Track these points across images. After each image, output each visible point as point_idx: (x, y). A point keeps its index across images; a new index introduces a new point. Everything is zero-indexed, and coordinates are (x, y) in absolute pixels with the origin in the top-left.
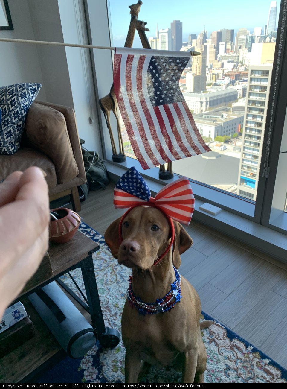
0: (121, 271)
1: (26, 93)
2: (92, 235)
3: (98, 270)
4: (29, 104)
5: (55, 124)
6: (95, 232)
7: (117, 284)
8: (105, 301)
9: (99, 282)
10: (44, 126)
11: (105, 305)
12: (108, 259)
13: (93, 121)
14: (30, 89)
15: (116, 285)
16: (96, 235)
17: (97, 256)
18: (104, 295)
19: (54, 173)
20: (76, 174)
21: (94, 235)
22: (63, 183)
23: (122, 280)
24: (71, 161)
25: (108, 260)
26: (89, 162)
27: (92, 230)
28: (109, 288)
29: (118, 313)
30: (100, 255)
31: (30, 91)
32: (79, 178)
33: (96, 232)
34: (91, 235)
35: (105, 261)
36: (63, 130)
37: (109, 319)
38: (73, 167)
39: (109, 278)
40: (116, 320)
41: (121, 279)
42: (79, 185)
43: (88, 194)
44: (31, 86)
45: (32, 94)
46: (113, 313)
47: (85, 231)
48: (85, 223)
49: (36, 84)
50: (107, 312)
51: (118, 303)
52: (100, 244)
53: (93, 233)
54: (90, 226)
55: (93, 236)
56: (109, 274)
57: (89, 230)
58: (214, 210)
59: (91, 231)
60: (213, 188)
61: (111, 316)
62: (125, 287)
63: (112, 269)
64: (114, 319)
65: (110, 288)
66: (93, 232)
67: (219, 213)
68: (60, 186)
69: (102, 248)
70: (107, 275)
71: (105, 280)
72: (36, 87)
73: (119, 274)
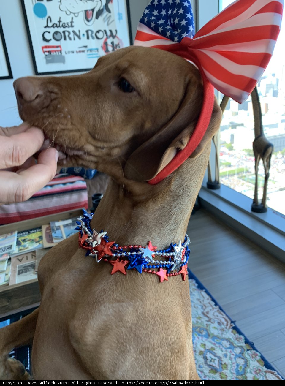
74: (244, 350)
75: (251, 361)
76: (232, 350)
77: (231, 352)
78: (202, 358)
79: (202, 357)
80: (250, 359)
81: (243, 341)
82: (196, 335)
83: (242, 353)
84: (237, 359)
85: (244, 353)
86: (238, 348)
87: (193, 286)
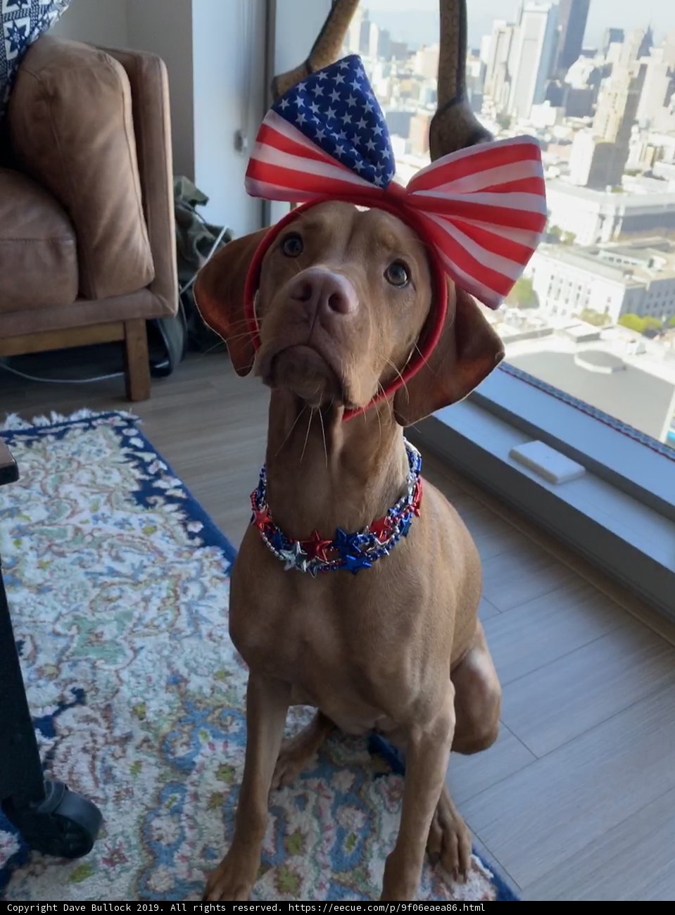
0: (201, 597)
2: (152, 472)
3: (126, 583)
4: (33, 29)
5: (91, 90)
6: (165, 468)
7: (170, 638)
8: (107, 687)
9: (116, 620)
10: (51, 92)
11: (104, 700)
12: (172, 553)
13: (246, 143)
15: (167, 641)
16: (164, 477)
17: (140, 538)
18: (113, 667)
19: (71, 258)
20: (145, 277)
21: (158, 476)
22: (96, 298)
23: (189, 631)
24: (131, 233)
25: (171, 557)
26: (198, 252)
27: (159, 458)
28: (137, 646)
29: (136, 735)
30: (152, 538)
32: (153, 293)
33: (168, 467)
34: (148, 474)
35: (160, 559)
37: (98, 750)
38: (135, 252)
39: (152, 612)
40: (122, 761)
41: (189, 624)
42: (150, 315)
43: (183, 357)
46: (118, 733)
48: (145, 436)
50: (100, 726)
51: (147, 703)
52: (165, 504)
53: (156, 470)
54: (156, 448)
55: (151, 478)
56: (156, 602)
57: (147, 457)
58: (559, 466)
59: (152, 462)
61: (107, 743)
62: (193, 654)
63: (172, 587)
64: (113, 755)
65: (142, 648)
66: (157, 465)
67: (572, 479)
68: (87, 307)
69: (168, 516)
70: (150, 604)
71: (138, 616)
73: (189, 610)
74: (367, 775)
75: (385, 814)
76: (323, 782)
77: (320, 786)
78: (216, 818)
79: (220, 815)
80: (382, 808)
81: (364, 745)
82: (206, 736)
83: (356, 789)
84: (338, 811)
85: (364, 787)
86: (346, 771)
87: (215, 568)
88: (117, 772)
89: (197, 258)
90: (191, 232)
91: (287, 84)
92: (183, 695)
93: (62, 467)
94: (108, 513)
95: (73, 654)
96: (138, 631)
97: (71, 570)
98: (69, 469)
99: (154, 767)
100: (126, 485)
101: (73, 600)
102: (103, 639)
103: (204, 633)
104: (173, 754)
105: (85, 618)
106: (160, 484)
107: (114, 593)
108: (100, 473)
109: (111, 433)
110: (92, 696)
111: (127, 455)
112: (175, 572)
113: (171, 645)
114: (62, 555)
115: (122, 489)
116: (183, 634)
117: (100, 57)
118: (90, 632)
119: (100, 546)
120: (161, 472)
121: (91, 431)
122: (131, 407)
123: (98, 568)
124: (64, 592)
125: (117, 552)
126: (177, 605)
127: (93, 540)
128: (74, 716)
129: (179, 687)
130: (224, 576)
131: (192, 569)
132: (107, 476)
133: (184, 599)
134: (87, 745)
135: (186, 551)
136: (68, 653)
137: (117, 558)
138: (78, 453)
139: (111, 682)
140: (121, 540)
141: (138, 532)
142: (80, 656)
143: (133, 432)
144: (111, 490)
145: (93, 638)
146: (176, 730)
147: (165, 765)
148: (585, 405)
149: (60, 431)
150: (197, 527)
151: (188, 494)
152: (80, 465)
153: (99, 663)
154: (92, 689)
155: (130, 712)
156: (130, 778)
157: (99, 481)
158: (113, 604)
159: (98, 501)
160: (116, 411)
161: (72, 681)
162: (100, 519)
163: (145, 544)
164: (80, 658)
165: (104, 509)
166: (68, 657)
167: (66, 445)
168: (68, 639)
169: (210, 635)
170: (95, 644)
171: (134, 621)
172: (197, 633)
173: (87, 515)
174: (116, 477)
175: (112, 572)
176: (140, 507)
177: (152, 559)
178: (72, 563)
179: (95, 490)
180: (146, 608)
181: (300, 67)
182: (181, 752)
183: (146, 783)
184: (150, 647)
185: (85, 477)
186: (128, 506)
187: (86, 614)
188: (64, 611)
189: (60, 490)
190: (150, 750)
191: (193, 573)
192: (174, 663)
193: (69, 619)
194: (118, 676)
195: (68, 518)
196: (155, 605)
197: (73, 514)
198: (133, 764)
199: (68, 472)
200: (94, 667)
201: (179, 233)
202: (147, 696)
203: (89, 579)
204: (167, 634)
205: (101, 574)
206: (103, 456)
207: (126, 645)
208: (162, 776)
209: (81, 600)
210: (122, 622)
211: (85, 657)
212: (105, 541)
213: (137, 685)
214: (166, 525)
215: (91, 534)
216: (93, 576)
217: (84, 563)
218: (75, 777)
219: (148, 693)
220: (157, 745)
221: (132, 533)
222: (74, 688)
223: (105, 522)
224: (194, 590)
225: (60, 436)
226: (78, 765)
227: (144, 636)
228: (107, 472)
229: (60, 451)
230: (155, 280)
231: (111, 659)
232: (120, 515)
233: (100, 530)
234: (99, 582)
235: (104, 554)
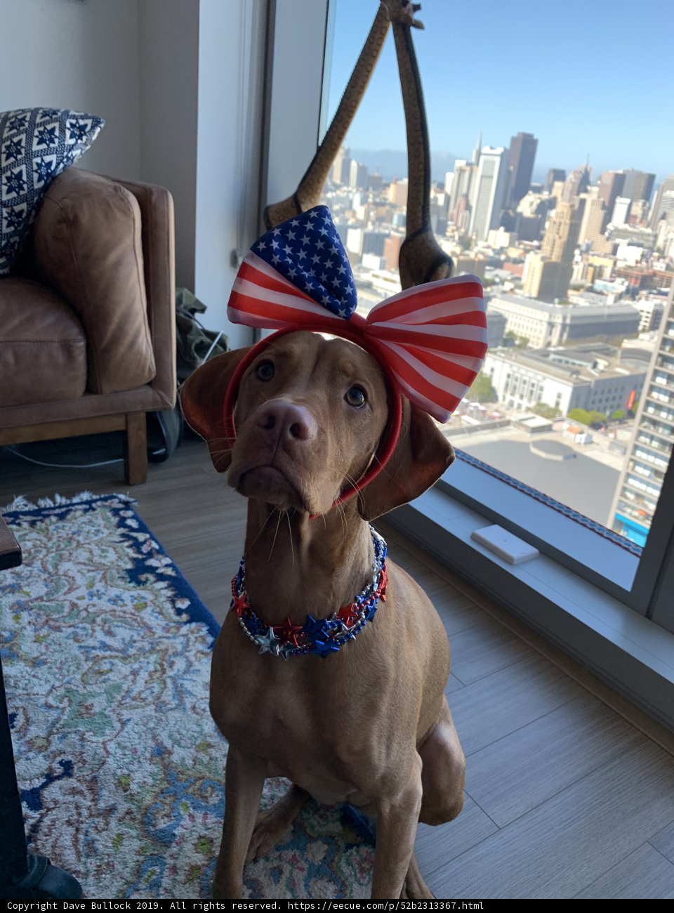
0: (185, 672)
1: (57, 133)
2: (145, 551)
3: (117, 657)
4: (58, 164)
5: (107, 216)
6: (157, 547)
7: (156, 711)
8: (94, 759)
9: (106, 692)
10: (71, 217)
11: (90, 772)
12: (160, 628)
14: (71, 124)
15: (153, 713)
16: (156, 556)
17: (131, 614)
18: (101, 740)
19: (81, 358)
20: (146, 374)
21: (150, 555)
22: (101, 393)
23: (174, 703)
24: (136, 336)
25: (159, 632)
27: (152, 538)
28: (124, 718)
29: (120, 807)
30: (142, 614)
31: (69, 129)
32: (154, 389)
33: (160, 547)
34: (141, 553)
35: (149, 634)
36: (128, 241)
37: (82, 822)
38: (139, 353)
39: (140, 684)
40: (104, 833)
41: (174, 697)
42: (150, 408)
43: (179, 444)
44: (74, 117)
45: (71, 137)
46: (102, 805)
47: (129, 538)
48: (140, 516)
49: (89, 115)
50: (85, 799)
51: (132, 775)
52: (156, 582)
53: (149, 549)
54: (152, 529)
55: (144, 556)
56: (144, 675)
57: (141, 537)
58: (516, 548)
59: (145, 542)
60: (526, 491)
61: (91, 816)
62: (177, 727)
63: (159, 661)
64: (96, 828)
65: (129, 720)
66: (151, 544)
67: (527, 561)
68: (93, 400)
69: (157, 593)
70: (138, 678)
71: (126, 689)
72: (89, 122)
73: (174, 683)
74: (339, 846)
75: (357, 887)
76: (298, 853)
77: (294, 858)
78: (193, 892)
79: (198, 889)
80: (353, 879)
81: (337, 816)
82: (187, 808)
83: (328, 860)
84: (312, 884)
85: (336, 859)
86: (320, 843)
87: (200, 642)
88: (99, 846)
89: (194, 359)
90: (190, 337)
91: (277, 212)
92: (166, 767)
93: (63, 546)
94: (102, 590)
95: (63, 726)
96: (126, 703)
97: (66, 644)
98: (69, 548)
99: (135, 840)
100: (121, 563)
101: (67, 673)
102: (92, 712)
103: (188, 706)
104: (154, 826)
105: (77, 691)
106: (152, 562)
107: (106, 667)
108: (97, 552)
109: (109, 514)
110: (79, 768)
111: (122, 535)
112: (163, 647)
113: (156, 717)
114: (58, 629)
115: (117, 567)
116: (169, 706)
117: (115, 189)
118: (81, 704)
119: (94, 621)
120: (154, 551)
121: (91, 512)
122: (129, 490)
123: (91, 642)
124: (58, 665)
125: (109, 627)
126: (164, 678)
127: (87, 616)
128: (60, 788)
129: (163, 759)
130: (209, 651)
131: (178, 643)
132: (103, 555)
133: (170, 673)
134: (71, 818)
135: (173, 627)
136: (58, 726)
137: (109, 633)
138: (78, 533)
139: (97, 754)
140: (114, 616)
141: (130, 608)
142: (70, 728)
143: (130, 513)
144: (106, 567)
145: (83, 710)
146: (158, 802)
147: (146, 837)
148: (538, 493)
149: (62, 513)
150: (184, 604)
151: (177, 572)
152: (79, 545)
153: (87, 735)
154: (79, 762)
155: (115, 784)
156: (111, 851)
157: (95, 559)
158: (103, 677)
159: (94, 578)
160: (115, 494)
161: (61, 752)
162: (95, 595)
163: (135, 620)
164: (70, 730)
165: (99, 586)
166: (58, 730)
167: (68, 525)
168: (59, 711)
169: (194, 708)
170: (85, 716)
171: (123, 694)
172: (181, 706)
173: (83, 591)
174: (112, 556)
175: (105, 646)
176: (132, 584)
177: (142, 633)
178: (67, 638)
179: (92, 568)
180: (134, 682)
181: (289, 198)
182: (162, 824)
183: (127, 856)
184: (136, 718)
185: (83, 555)
186: (121, 583)
187: (78, 687)
188: (57, 684)
189: (59, 567)
190: (132, 823)
191: (179, 648)
192: (159, 735)
193: (62, 691)
194: (105, 748)
195: (65, 594)
196: (142, 678)
197: (70, 590)
198: (115, 837)
199: (68, 550)
200: (82, 739)
201: (179, 337)
202: (132, 767)
203: (82, 653)
204: (153, 707)
205: (94, 648)
206: (101, 535)
207: (114, 717)
208: (142, 848)
209: (74, 672)
210: (111, 695)
211: (75, 729)
212: (98, 616)
213: (122, 756)
214: (155, 601)
215: (86, 609)
216: (87, 650)
217: (79, 637)
218: (58, 851)
219: (133, 765)
220: (139, 817)
221: (124, 608)
222: (63, 760)
223: (100, 598)
224: (180, 664)
225: (62, 517)
226: (62, 839)
227: (131, 709)
228: (103, 551)
229: (60, 531)
230: (156, 377)
231: (99, 731)
232: (113, 592)
233: (94, 605)
234: (91, 656)
235: (98, 628)
